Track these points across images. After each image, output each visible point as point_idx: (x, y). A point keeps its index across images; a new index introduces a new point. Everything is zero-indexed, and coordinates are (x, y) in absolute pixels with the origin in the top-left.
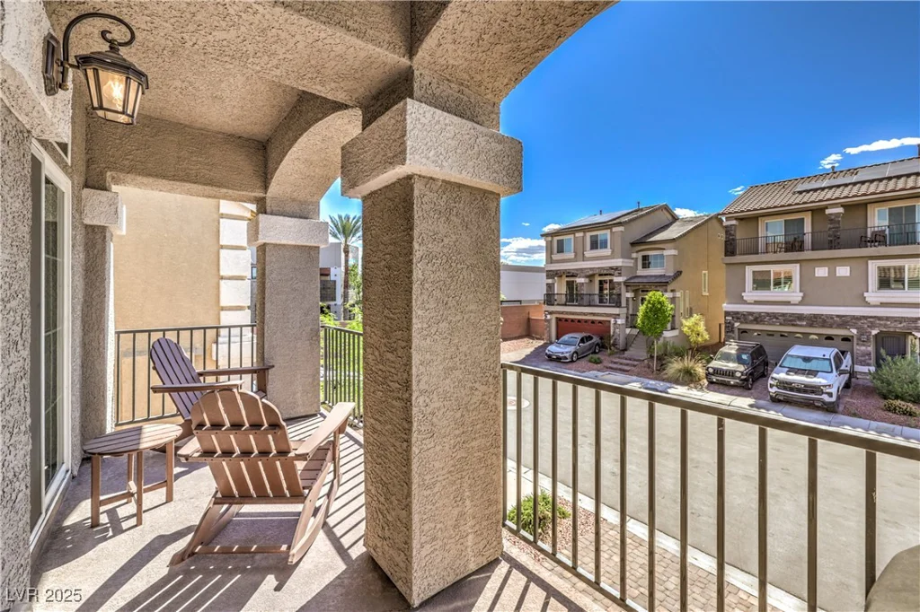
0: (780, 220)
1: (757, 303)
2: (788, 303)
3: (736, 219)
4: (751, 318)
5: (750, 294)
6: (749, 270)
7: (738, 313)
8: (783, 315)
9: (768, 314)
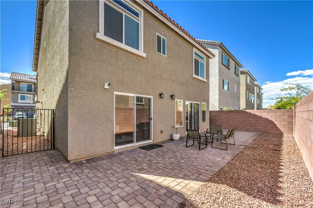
0: (27, 84)
1: (21, 103)
2: (30, 103)
3: (15, 81)
4: (20, 107)
5: (19, 101)
6: (19, 95)
7: (16, 106)
8: (29, 106)
9: (25, 106)
